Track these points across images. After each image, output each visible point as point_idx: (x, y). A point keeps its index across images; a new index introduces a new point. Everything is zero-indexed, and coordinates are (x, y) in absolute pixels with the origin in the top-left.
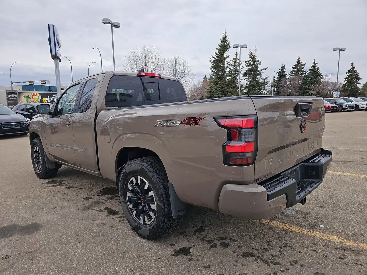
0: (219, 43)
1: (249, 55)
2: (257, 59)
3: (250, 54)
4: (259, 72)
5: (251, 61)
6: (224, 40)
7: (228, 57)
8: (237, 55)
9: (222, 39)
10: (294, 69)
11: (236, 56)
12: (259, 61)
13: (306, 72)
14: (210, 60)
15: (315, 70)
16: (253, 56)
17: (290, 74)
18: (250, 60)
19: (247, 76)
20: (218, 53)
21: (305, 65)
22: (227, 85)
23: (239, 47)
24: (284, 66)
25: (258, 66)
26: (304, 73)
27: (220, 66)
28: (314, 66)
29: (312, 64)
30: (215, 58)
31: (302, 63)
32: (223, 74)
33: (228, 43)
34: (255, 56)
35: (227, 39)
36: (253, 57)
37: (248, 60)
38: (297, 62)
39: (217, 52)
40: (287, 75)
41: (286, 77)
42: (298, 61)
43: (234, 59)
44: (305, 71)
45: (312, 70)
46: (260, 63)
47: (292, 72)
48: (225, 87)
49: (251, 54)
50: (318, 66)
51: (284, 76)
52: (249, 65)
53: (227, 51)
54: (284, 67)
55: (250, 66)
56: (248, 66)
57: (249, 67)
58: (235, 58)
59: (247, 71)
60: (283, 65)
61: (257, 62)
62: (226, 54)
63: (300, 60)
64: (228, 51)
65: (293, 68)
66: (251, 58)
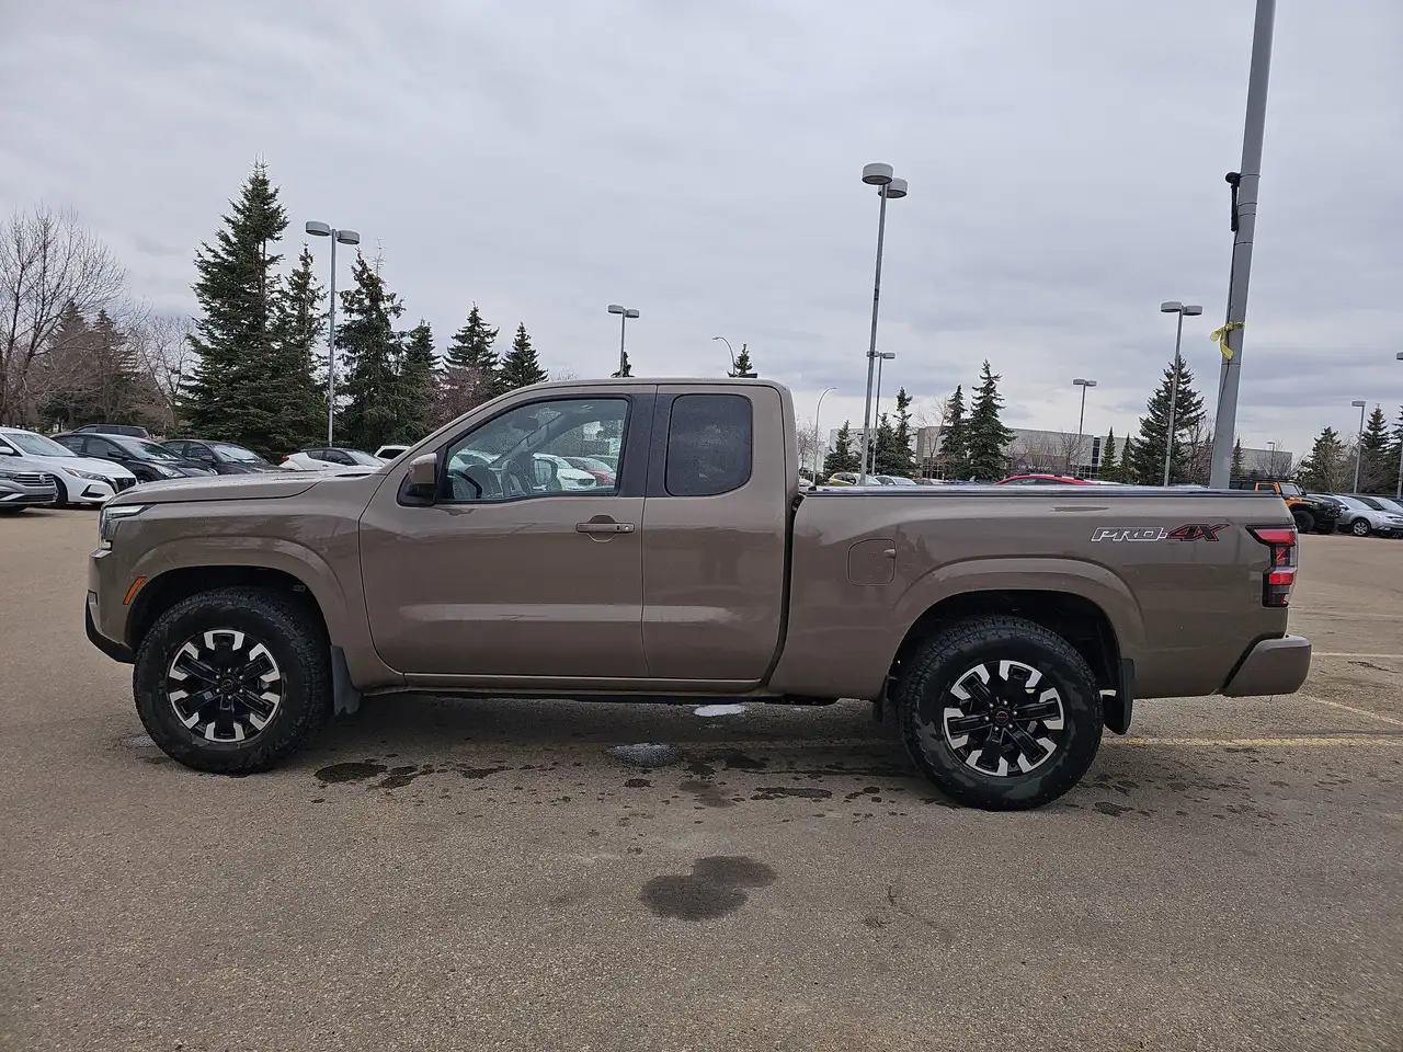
0: (240, 199)
1: (351, 271)
2: (386, 292)
3: (359, 268)
4: (392, 341)
5: (364, 297)
6: (259, 193)
7: (273, 260)
8: (309, 260)
9: (250, 187)
10: (461, 344)
11: (306, 265)
12: (396, 302)
13: (499, 358)
14: (199, 259)
15: (525, 358)
16: (370, 277)
17: (449, 357)
18: (358, 292)
19: (345, 347)
20: (234, 240)
21: (494, 334)
22: (276, 372)
23: (330, 237)
24: (426, 325)
25: (391, 317)
26: (492, 360)
27: (243, 290)
28: (522, 343)
29: (514, 335)
30: (216, 255)
31: (486, 328)
32: (256, 326)
33: (274, 205)
34: (380, 281)
35: (271, 190)
36: (370, 284)
37: (353, 290)
38: (470, 320)
39: (230, 232)
40: (436, 360)
41: (437, 367)
42: (474, 319)
43: (296, 273)
44: (496, 356)
45: (514, 356)
46: (399, 308)
47: (455, 352)
48: (271, 378)
49: (365, 269)
50: (533, 344)
51: (427, 359)
52: (356, 307)
53: (272, 238)
54: (427, 330)
55: (360, 311)
56: (352, 311)
57: (356, 317)
58: (302, 270)
59: (347, 328)
60: (423, 321)
61: (388, 304)
62: (270, 248)
63: (478, 314)
64: (278, 239)
65: (457, 337)
66: (364, 285)
